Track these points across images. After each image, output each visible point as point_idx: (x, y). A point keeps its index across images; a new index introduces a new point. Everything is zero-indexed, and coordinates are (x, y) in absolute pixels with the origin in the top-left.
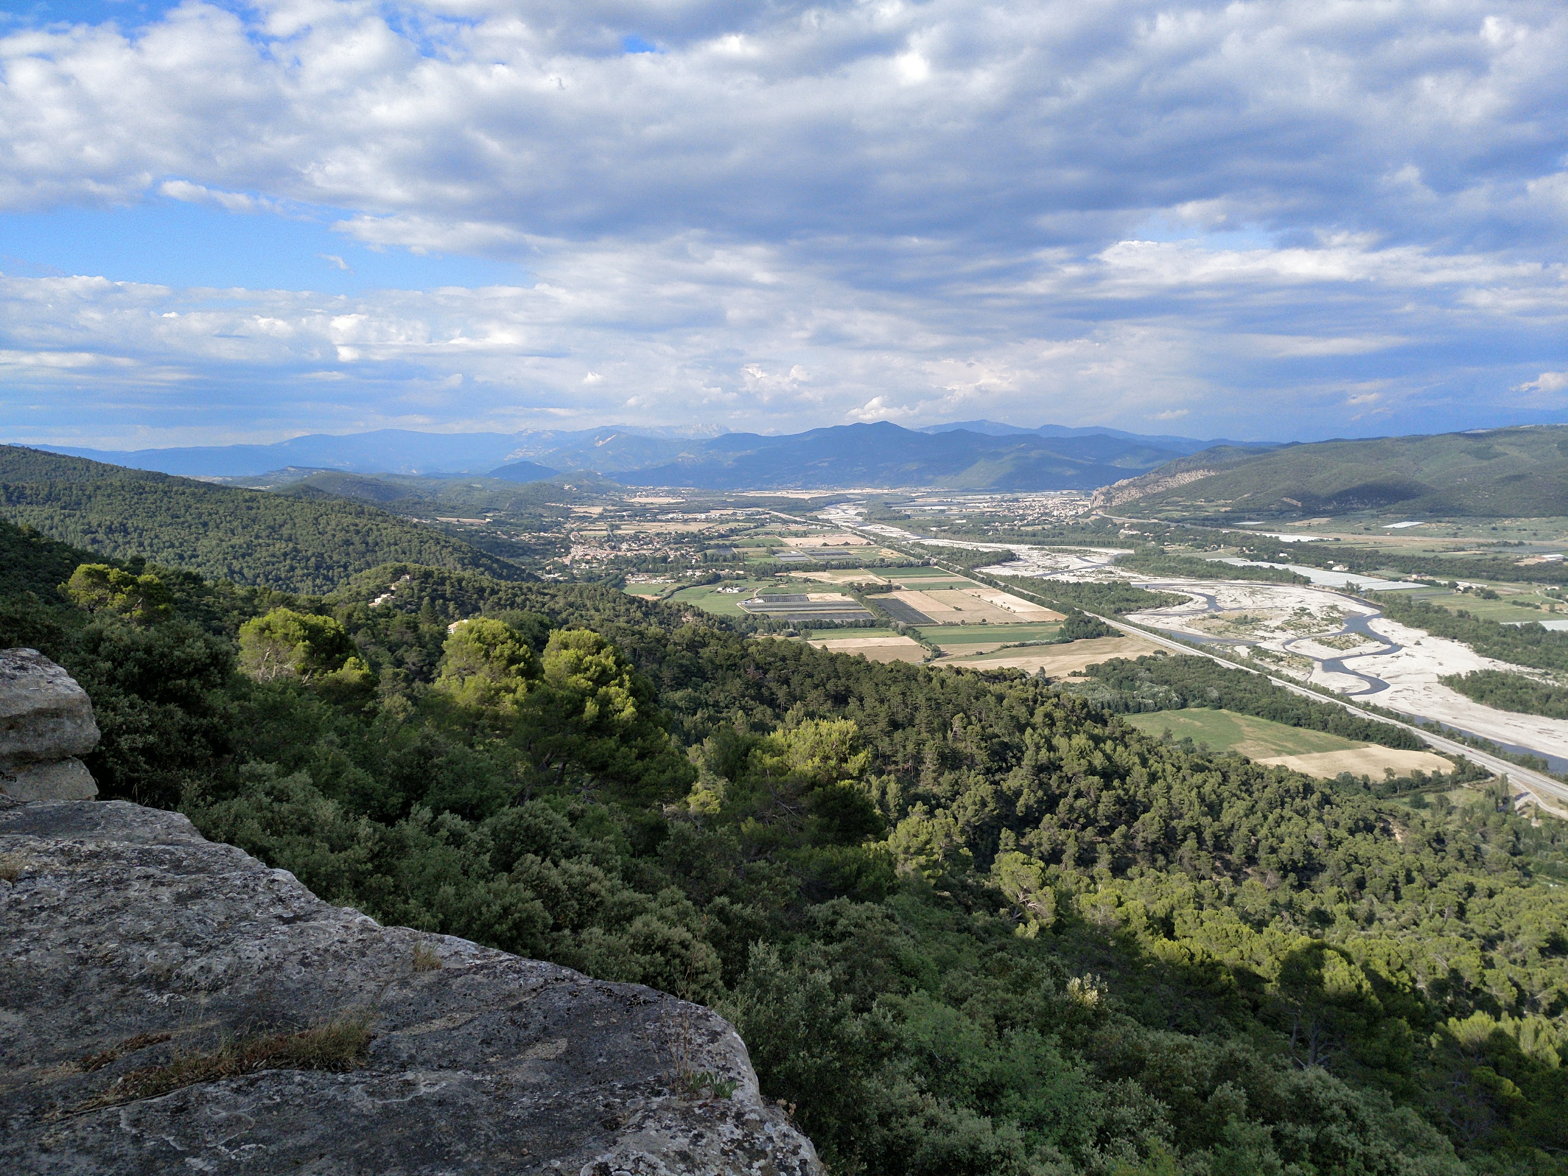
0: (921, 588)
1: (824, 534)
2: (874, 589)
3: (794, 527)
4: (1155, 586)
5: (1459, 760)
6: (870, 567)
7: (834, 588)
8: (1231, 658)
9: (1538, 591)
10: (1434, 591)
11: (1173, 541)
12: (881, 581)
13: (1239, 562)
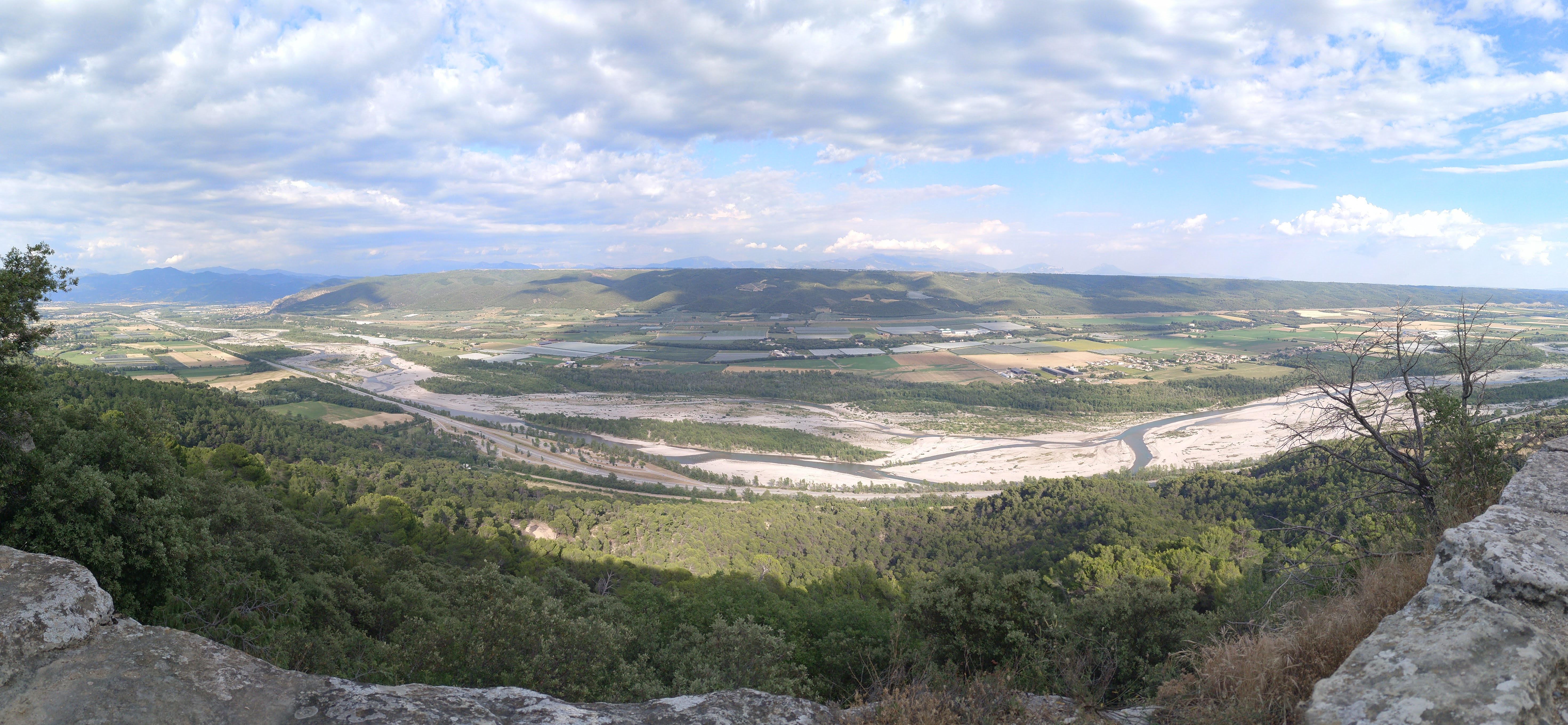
0: (182, 351)
1: (137, 324)
2: (160, 351)
3: (123, 321)
4: (296, 347)
5: (416, 416)
6: (158, 341)
7: (140, 351)
8: (326, 378)
9: (460, 343)
10: (421, 345)
11: (308, 325)
12: (163, 348)
13: (337, 334)
